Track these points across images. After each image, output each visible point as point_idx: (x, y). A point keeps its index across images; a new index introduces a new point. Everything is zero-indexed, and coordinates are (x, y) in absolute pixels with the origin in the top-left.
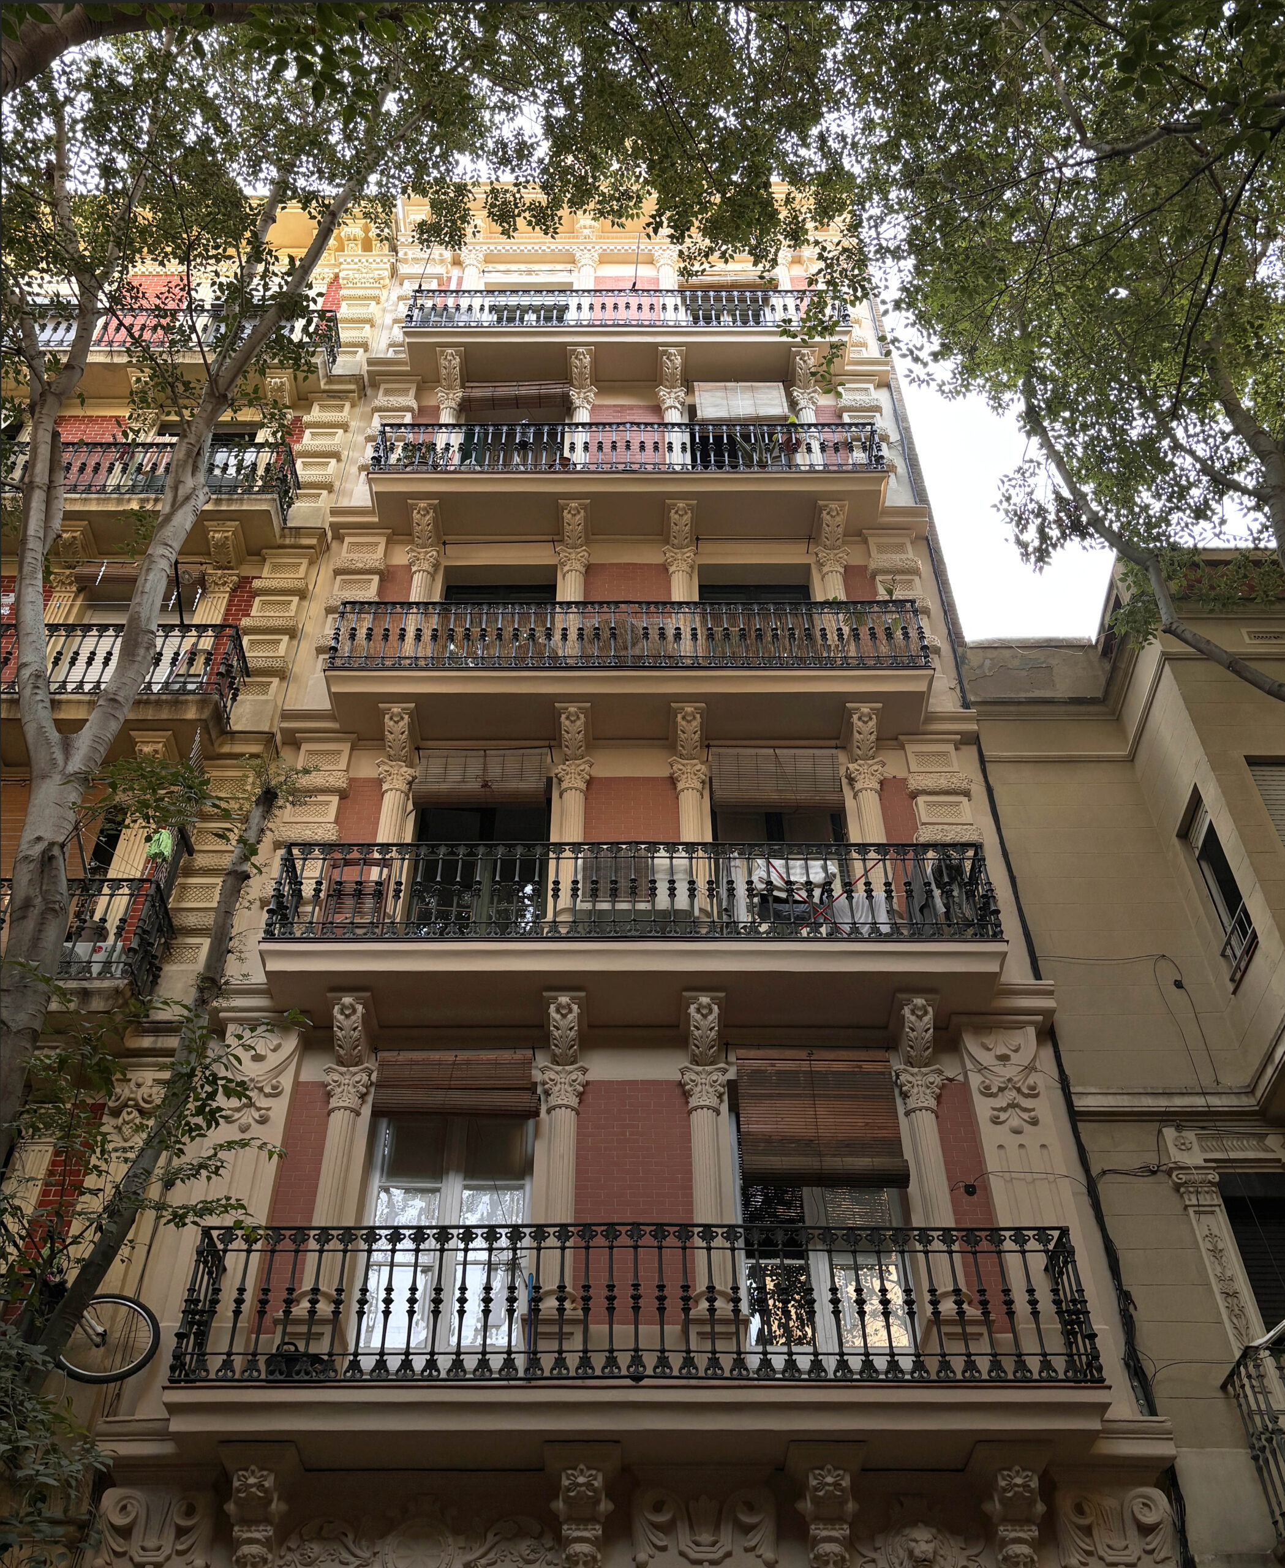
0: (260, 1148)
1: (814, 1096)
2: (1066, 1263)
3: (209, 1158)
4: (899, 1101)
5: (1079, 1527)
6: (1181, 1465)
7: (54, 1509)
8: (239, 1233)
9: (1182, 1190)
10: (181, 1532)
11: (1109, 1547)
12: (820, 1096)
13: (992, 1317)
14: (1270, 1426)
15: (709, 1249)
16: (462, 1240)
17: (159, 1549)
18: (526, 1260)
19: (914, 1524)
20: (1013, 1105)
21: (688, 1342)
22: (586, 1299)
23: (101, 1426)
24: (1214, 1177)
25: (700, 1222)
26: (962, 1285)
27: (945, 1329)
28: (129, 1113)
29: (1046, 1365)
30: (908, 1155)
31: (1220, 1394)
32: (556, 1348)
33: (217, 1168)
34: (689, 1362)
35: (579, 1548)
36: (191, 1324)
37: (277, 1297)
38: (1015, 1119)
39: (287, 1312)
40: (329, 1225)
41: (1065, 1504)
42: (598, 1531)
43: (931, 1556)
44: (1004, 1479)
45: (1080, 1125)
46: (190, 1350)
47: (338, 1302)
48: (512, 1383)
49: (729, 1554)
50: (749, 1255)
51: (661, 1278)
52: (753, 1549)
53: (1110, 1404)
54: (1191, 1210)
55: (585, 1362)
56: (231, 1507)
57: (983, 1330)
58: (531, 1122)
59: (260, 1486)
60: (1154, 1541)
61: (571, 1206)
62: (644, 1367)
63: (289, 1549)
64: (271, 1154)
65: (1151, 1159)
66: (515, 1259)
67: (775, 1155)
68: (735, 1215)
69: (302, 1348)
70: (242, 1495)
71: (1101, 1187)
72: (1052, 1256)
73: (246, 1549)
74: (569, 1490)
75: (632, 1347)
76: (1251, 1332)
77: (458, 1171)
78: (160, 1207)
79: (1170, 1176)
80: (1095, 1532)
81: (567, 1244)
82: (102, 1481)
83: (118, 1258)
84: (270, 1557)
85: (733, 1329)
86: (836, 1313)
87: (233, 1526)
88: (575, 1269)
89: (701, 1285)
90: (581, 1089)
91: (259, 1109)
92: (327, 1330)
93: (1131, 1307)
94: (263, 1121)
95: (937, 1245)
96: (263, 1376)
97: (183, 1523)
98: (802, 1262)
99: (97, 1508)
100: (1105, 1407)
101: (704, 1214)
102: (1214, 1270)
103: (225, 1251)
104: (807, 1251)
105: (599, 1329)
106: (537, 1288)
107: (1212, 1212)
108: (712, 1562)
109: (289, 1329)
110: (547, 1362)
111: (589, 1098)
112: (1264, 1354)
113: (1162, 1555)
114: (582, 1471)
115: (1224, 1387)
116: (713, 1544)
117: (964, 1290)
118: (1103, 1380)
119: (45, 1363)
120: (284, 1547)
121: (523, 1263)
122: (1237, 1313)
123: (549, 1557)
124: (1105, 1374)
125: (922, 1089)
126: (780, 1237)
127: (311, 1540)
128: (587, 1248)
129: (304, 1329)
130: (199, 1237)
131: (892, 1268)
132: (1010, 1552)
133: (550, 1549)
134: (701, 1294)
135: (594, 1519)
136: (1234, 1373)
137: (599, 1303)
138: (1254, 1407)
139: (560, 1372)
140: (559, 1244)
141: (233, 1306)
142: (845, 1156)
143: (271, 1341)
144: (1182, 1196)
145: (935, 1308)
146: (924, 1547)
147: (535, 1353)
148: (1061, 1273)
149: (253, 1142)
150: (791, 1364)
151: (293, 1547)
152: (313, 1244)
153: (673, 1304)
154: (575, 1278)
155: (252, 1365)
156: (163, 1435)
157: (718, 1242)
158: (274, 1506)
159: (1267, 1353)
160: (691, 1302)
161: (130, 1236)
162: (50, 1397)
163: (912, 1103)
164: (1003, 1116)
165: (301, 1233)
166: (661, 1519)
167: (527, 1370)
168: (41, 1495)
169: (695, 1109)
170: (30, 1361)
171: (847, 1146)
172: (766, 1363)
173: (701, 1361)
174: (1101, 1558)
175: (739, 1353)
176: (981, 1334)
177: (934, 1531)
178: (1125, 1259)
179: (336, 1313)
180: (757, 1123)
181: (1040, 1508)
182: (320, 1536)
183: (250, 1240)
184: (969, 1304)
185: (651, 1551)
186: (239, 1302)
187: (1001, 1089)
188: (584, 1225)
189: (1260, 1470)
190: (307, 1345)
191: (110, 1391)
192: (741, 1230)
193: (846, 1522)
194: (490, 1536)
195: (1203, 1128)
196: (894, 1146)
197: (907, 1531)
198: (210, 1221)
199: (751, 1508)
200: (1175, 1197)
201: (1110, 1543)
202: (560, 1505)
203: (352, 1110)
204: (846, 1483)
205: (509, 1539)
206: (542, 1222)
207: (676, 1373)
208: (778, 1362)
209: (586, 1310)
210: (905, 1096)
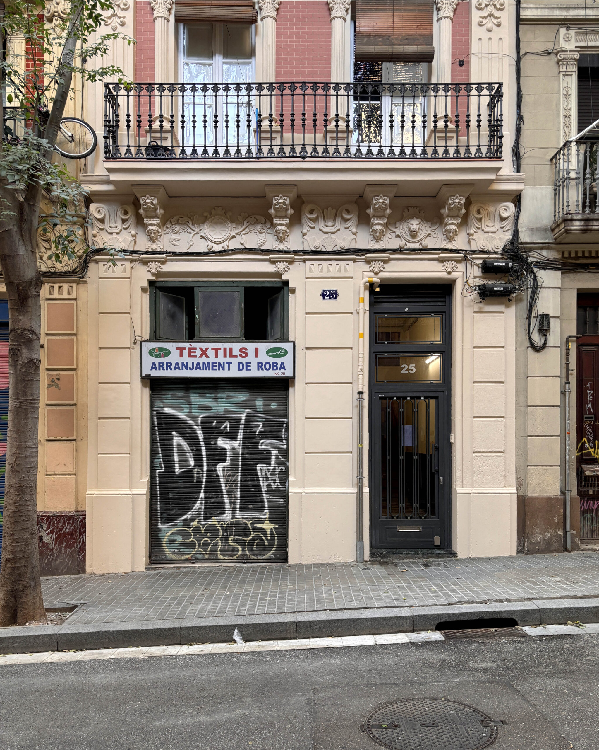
0: (124, 38)
1: (393, 10)
2: (498, 101)
3: (100, 44)
4: (435, 12)
5: (477, 219)
6: (523, 193)
7: (70, 211)
8: (122, 86)
9: (561, 63)
10: (124, 221)
11: (487, 226)
12: (397, 10)
13: (460, 128)
14: (566, 176)
15: (337, 95)
16: (225, 90)
17: (117, 227)
18: (255, 101)
19: (412, 218)
20: (490, 15)
21: (326, 141)
22: (282, 121)
23: (81, 177)
24: (577, 56)
25: (333, 82)
26: (449, 113)
27: (438, 135)
28: (57, 20)
29: (479, 151)
30: (435, 44)
31: (549, 163)
32: (269, 144)
33: (105, 50)
34: (326, 150)
35: (280, 227)
36: (109, 132)
37: (145, 119)
38: (489, 23)
39: (150, 127)
40: (163, 82)
41: (473, 209)
42: (287, 221)
43: (417, 230)
44: (451, 200)
45: (521, 26)
46: (111, 144)
47: (172, 122)
48: (251, 160)
49: (338, 230)
50: (355, 99)
51: (315, 110)
52: (348, 228)
53: (501, 168)
54: (561, 74)
55: (282, 150)
56: (141, 211)
57: (454, 135)
58: (253, 26)
59: (152, 203)
60: (505, 223)
61: (274, 73)
62: (307, 152)
63: (167, 228)
64: (129, 42)
65: (550, 46)
66: (249, 101)
67: (372, 45)
68: (350, 78)
69: (159, 144)
70: (145, 207)
71: (523, 61)
72: (492, 98)
73: (150, 228)
74: (276, 205)
75: (302, 143)
76: (571, 134)
77: (220, 54)
78: (82, 71)
79: (557, 55)
80: (483, 221)
81: (273, 93)
82: (88, 200)
83: (68, 98)
84: (160, 230)
85: (345, 135)
86: (391, 127)
87: (143, 219)
88: (277, 106)
89: (332, 115)
90: (277, 6)
91: (120, 18)
92: (169, 135)
93: (522, 123)
94: (123, 25)
95: (441, 92)
96: (145, 157)
97: (125, 217)
98: (379, 102)
99: (88, 211)
100: (499, 169)
101: (335, 78)
102: (563, 104)
103: (117, 96)
104: (382, 96)
105: (287, 136)
106: (260, 115)
107: (571, 75)
108: (332, 233)
109: (153, 135)
110: (265, 150)
111: (281, 11)
112: (574, 144)
113: (507, 229)
114: (281, 197)
115: (551, 160)
116: (333, 226)
117: (450, 116)
118: (501, 157)
119: (49, 147)
120: (165, 227)
121: (253, 103)
122: (567, 125)
123: (269, 231)
124: (502, 155)
125: (447, 6)
126: (370, 89)
127: (175, 224)
128: (282, 95)
129: (159, 135)
130: (104, 88)
131: (419, 105)
132: (448, 228)
133: (269, 228)
134: (332, 119)
135: (286, 217)
136: (558, 153)
137: (287, 123)
138: (561, 168)
139: (271, 155)
140: (269, 93)
141: (126, 123)
142: (406, 45)
143: (145, 141)
144: (559, 67)
145: (435, 124)
146: (415, 226)
147: (260, 146)
148: (494, 106)
149: (119, 35)
150: (369, 151)
151: (169, 227)
152: (157, 92)
153: (320, 123)
154: (277, 111)
155: (139, 151)
156: (108, 182)
157: (342, 92)
158: (158, 211)
159: (575, 143)
160: (328, 122)
161: (72, 86)
162: (56, 164)
163: (441, 14)
164: (484, 21)
165: (150, 86)
166: (312, 216)
167: (257, 154)
168: (64, 205)
169: (334, 18)
170: (43, 146)
171: (407, 39)
172: (359, 151)
173: (331, 150)
174: (483, 230)
175: (348, 146)
176: (453, 137)
177: (420, 220)
178: (526, 99)
179: (172, 127)
180: (364, 26)
181: (463, 211)
182: (178, 223)
183: (128, 90)
184: (451, 122)
185: (309, 229)
186: (128, 121)
187: (487, 6)
188: (280, 83)
189: (555, 195)
190: (162, 142)
191: (82, 163)
192: (352, 86)
193: (385, 217)
194: (245, 223)
195: (579, 28)
196: (428, 39)
197: (409, 221)
198: (108, 79)
199: (348, 212)
200: (557, 66)
201: (488, 224)
202: (272, 211)
203: (165, 18)
204: (387, 202)
205: (253, 224)
206: (261, 81)
207: (320, 155)
208: (364, 150)
209: (282, 126)
210: (438, 9)
